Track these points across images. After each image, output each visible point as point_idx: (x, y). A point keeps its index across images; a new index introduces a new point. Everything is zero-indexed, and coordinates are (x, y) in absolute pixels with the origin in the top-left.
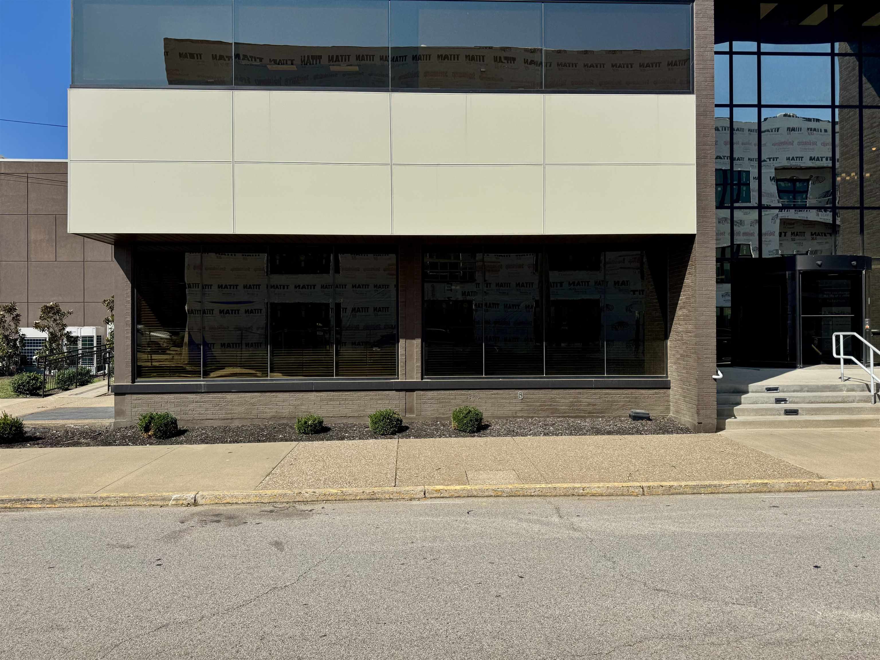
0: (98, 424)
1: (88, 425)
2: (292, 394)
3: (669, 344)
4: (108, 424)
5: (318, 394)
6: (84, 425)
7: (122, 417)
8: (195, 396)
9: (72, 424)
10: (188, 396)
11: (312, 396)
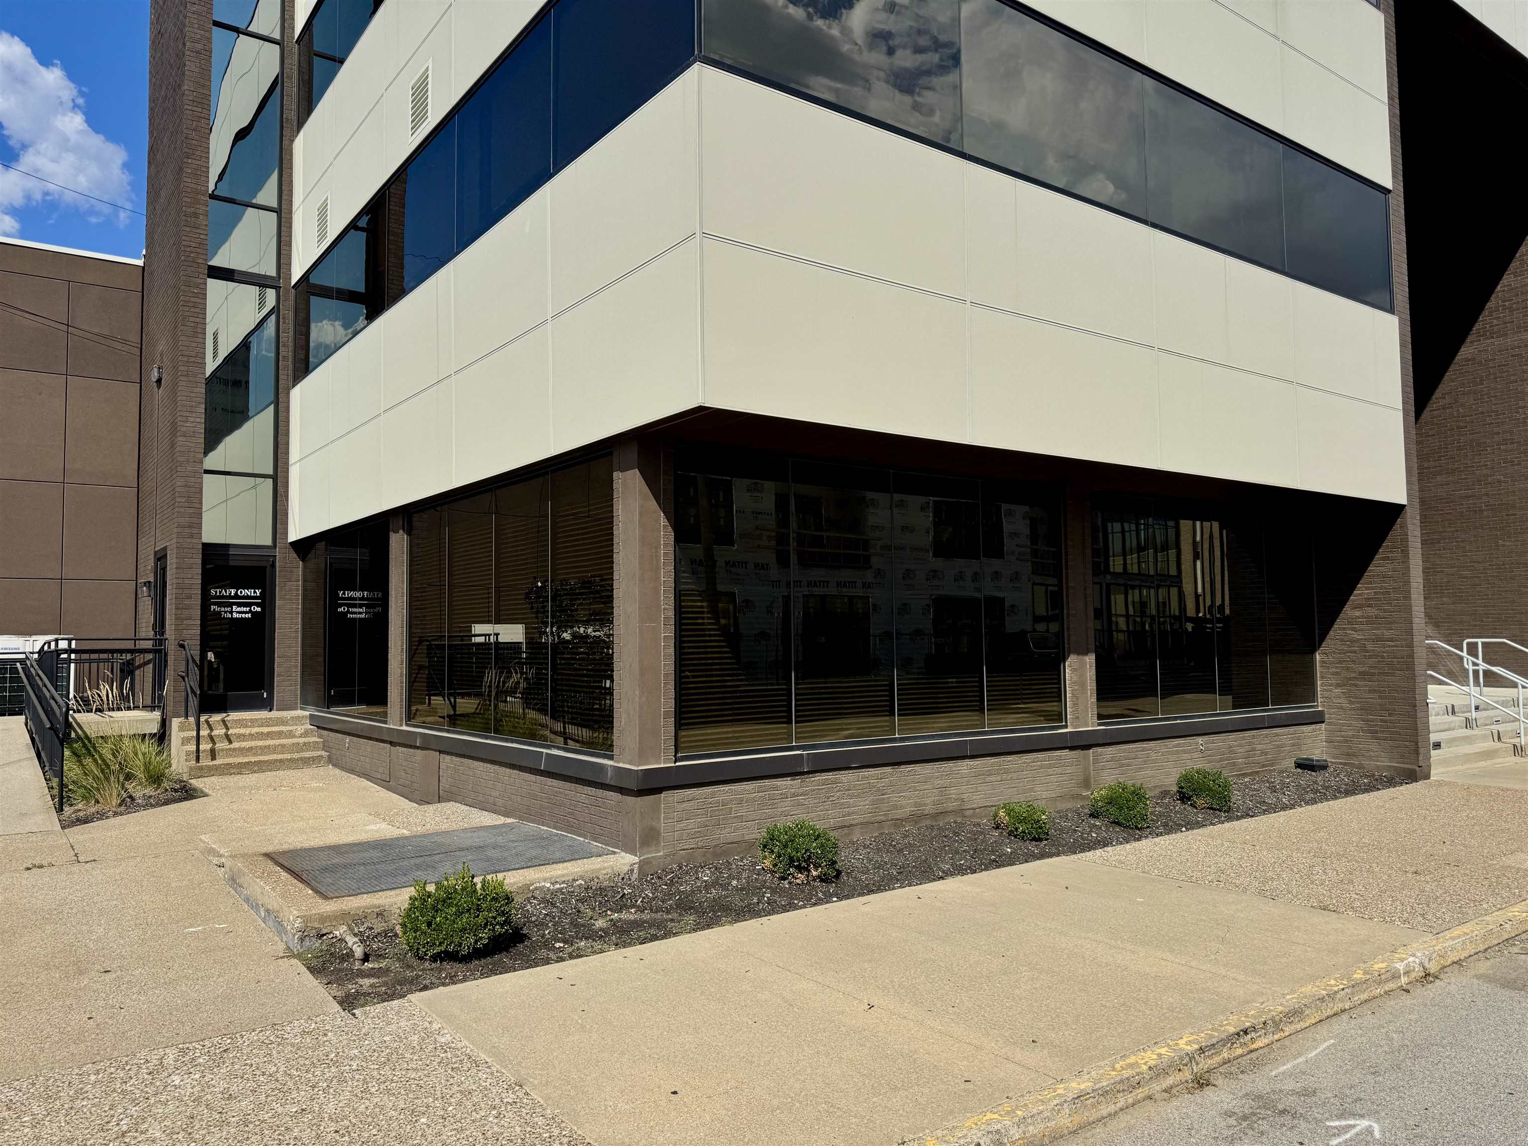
0: (604, 872)
1: (582, 878)
2: (936, 765)
3: (1318, 657)
4: (626, 869)
5: (971, 763)
6: (574, 880)
7: (654, 848)
8: (790, 782)
9: (545, 880)
10: (779, 783)
11: (965, 766)
